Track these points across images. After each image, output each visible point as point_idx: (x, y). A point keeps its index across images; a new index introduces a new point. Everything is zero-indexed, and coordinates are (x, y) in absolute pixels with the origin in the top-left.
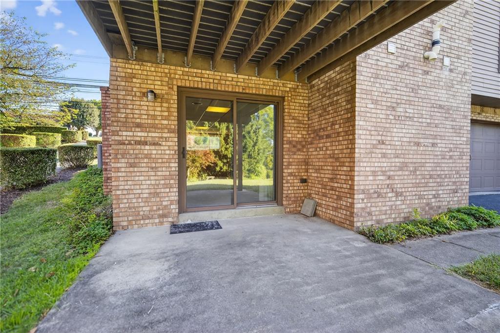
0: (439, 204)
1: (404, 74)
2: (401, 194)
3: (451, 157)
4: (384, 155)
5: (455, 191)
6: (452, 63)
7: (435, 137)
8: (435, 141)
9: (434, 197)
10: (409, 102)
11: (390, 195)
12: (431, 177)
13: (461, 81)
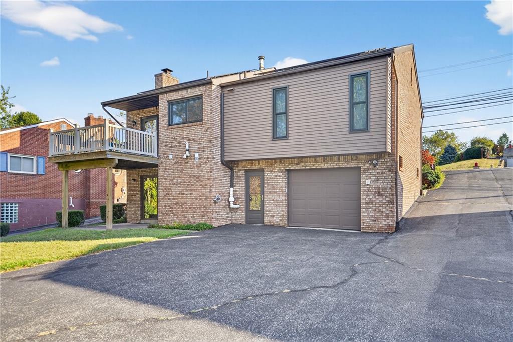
0: (194, 221)
1: (176, 166)
2: (176, 215)
3: (200, 199)
4: (169, 199)
5: (203, 216)
6: (200, 155)
7: (191, 190)
8: (191, 192)
9: (192, 217)
10: (179, 177)
11: (171, 215)
12: (190, 208)
13: (206, 162)
